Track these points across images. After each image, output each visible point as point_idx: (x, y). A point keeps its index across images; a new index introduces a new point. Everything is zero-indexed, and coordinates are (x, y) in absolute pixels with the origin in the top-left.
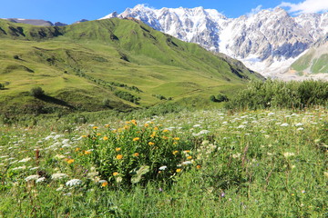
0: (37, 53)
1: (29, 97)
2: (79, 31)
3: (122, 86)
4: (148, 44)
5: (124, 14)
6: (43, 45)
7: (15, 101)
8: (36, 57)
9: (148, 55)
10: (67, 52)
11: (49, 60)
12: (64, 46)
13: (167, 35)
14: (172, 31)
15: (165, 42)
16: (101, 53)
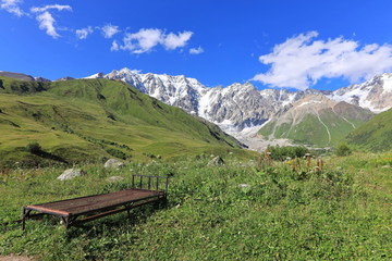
0: (21, 108)
1: (25, 153)
2: (66, 88)
3: (113, 144)
4: (134, 105)
5: (111, 75)
6: (27, 99)
7: (10, 156)
8: (20, 111)
9: (135, 116)
10: (54, 108)
11: (34, 115)
12: (49, 102)
13: (153, 98)
14: (156, 94)
15: (150, 105)
16: (88, 111)
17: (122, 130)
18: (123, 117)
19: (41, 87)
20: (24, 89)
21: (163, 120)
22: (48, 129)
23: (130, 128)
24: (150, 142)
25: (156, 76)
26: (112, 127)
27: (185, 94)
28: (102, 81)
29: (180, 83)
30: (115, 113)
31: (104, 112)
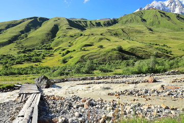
0: (109, 32)
1: (116, 52)
4: (164, 21)
6: (110, 28)
7: (110, 53)
8: (109, 34)
9: (165, 27)
10: (122, 30)
11: (115, 34)
12: (120, 27)
13: (176, 14)
16: (139, 29)
17: (159, 36)
18: (157, 29)
19: (115, 22)
20: (109, 24)
22: (122, 40)
23: (163, 35)
24: (181, 42)
26: (152, 35)
28: (142, 11)
31: (146, 28)
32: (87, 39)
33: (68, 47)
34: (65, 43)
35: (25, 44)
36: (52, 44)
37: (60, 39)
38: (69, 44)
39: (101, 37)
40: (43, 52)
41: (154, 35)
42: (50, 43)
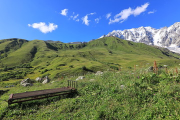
1: (81, 70)
2: (92, 44)
3: (112, 64)
4: (120, 46)
5: (108, 35)
6: (81, 50)
8: (79, 55)
10: (89, 52)
11: (83, 56)
12: (88, 50)
13: (128, 41)
14: (130, 39)
15: (127, 44)
16: (101, 51)
17: (115, 57)
18: (115, 52)
19: (84, 45)
20: (79, 47)
21: (134, 50)
23: (119, 56)
24: (129, 61)
25: (128, 30)
26: (111, 56)
27: (144, 35)
28: (105, 38)
29: (141, 31)
30: (112, 50)
31: (107, 50)
32: (61, 60)
33: (46, 66)
34: (43, 63)
35: (6, 63)
36: (32, 63)
37: (39, 59)
38: (47, 64)
39: (73, 58)
40: (24, 70)
41: (112, 56)
42: (30, 63)
